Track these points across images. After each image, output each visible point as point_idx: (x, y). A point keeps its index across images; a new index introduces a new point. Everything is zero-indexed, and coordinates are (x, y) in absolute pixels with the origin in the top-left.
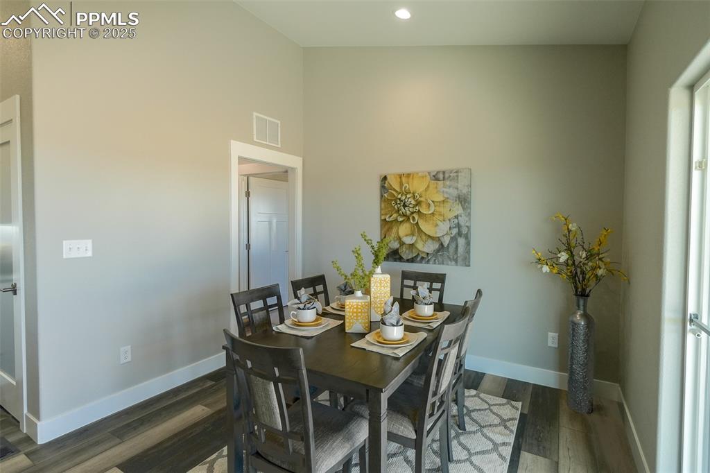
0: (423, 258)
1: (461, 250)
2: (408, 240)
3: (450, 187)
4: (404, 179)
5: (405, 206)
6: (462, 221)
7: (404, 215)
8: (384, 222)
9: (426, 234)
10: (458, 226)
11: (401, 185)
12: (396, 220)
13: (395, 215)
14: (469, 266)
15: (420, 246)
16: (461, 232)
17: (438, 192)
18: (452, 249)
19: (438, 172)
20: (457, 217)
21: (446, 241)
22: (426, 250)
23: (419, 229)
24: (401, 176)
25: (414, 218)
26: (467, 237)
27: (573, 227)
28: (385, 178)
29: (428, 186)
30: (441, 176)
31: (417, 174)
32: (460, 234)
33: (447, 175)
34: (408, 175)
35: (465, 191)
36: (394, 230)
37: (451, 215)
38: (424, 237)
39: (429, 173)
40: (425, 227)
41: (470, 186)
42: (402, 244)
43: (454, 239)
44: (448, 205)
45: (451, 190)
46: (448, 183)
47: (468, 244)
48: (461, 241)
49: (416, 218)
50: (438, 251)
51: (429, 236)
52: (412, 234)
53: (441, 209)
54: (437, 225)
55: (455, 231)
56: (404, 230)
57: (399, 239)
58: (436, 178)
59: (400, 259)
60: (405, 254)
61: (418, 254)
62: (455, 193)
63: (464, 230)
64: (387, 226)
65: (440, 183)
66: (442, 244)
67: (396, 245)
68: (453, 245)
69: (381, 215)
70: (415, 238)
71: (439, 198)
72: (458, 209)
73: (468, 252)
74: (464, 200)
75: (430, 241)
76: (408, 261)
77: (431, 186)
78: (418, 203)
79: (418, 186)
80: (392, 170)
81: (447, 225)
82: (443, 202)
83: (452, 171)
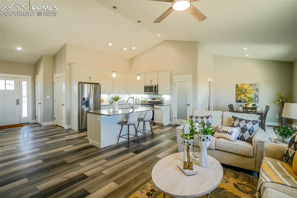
1: (256, 100)
2: (243, 98)
3: (254, 87)
4: (242, 85)
5: (242, 91)
6: (257, 94)
7: (242, 93)
8: (237, 94)
10: (256, 95)
11: (242, 86)
12: (240, 94)
13: (240, 93)
14: (258, 103)
15: (246, 99)
16: (256, 96)
18: (254, 100)
19: (251, 84)
20: (256, 93)
21: (253, 98)
23: (246, 96)
24: (241, 85)
25: (245, 94)
26: (258, 97)
27: (282, 95)
28: (237, 85)
29: (249, 87)
31: (246, 84)
32: (256, 97)
34: (244, 84)
35: (258, 88)
36: (240, 96)
37: (254, 93)
40: (248, 95)
41: (258, 87)
42: (242, 99)
43: (255, 98)
44: (253, 91)
46: (253, 86)
47: (258, 99)
52: (244, 97)
54: (251, 95)
55: (255, 96)
56: (242, 96)
57: (241, 98)
58: (250, 85)
59: (241, 102)
60: (242, 101)
61: (246, 101)
62: (255, 88)
63: (257, 96)
64: (237, 95)
67: (240, 99)
69: (236, 93)
71: (252, 89)
72: (256, 92)
74: (257, 90)
75: (249, 98)
76: (243, 102)
78: (246, 90)
79: (246, 87)
80: (239, 83)
81: (253, 95)
82: (252, 90)
83: (254, 84)
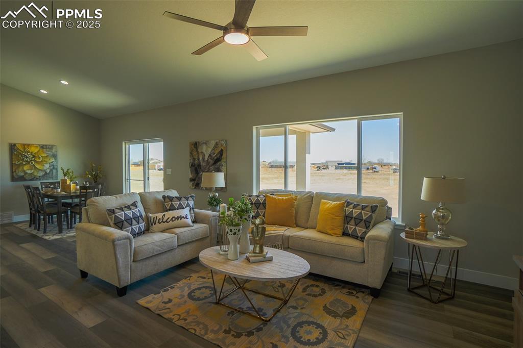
0: (37, 178)
1: (54, 174)
2: (29, 172)
3: (49, 151)
4: (26, 147)
5: (27, 158)
7: (26, 161)
8: (13, 165)
9: (38, 169)
10: (53, 165)
11: (24, 148)
12: (22, 164)
13: (21, 162)
14: (57, 179)
15: (35, 174)
17: (44, 153)
18: (50, 175)
19: (44, 145)
20: (52, 162)
21: (48, 171)
22: (39, 175)
23: (35, 167)
24: (24, 145)
25: (32, 163)
26: (57, 169)
27: (93, 165)
28: (14, 145)
30: (45, 147)
31: (33, 145)
32: (54, 168)
33: (47, 147)
34: (28, 145)
36: (21, 168)
37: (50, 162)
38: (38, 170)
39: (39, 145)
40: (38, 166)
41: (56, 152)
42: (26, 173)
43: (51, 170)
44: (48, 158)
45: (49, 153)
46: (48, 150)
47: (57, 172)
48: (54, 171)
49: (33, 163)
50: (44, 175)
51: (40, 170)
52: (31, 169)
53: (46, 160)
54: (44, 165)
55: (52, 167)
56: (26, 168)
57: (24, 171)
58: (42, 147)
59: (25, 180)
60: (28, 177)
61: (35, 177)
62: (51, 153)
63: (56, 167)
64: (15, 166)
65: (45, 150)
66: (46, 173)
67: (22, 174)
68: (51, 172)
69: (11, 161)
70: (33, 171)
71: (44, 155)
72: (53, 160)
73: (57, 174)
74: (55, 156)
75: (40, 171)
76: (29, 180)
77: (40, 151)
78: (34, 157)
79: (34, 150)
80: (19, 142)
81: (48, 165)
82: (46, 157)
83: (50, 145)
